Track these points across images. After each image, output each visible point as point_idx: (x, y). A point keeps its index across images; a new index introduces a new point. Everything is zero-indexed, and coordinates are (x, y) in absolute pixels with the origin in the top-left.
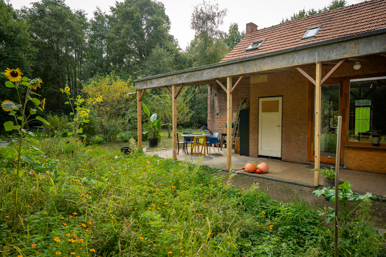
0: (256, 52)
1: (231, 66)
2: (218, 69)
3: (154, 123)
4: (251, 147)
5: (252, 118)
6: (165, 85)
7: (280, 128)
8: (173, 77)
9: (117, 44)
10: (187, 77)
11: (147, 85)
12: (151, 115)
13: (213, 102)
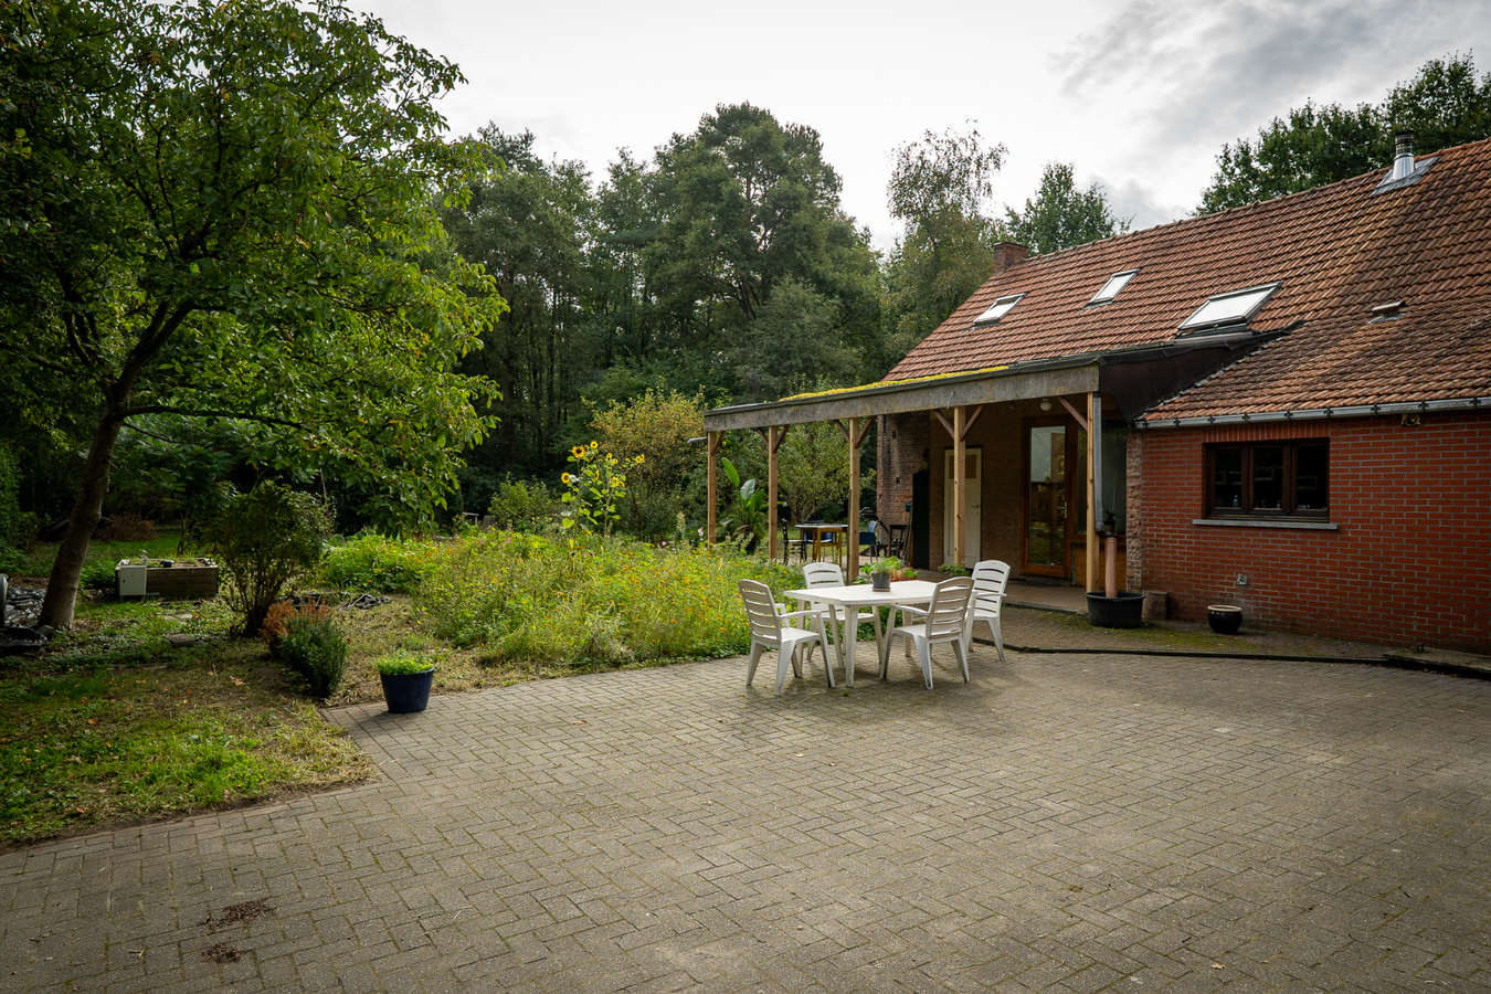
0: (992, 329)
1: (854, 402)
2: (837, 404)
3: (748, 500)
4: (932, 550)
5: (933, 489)
6: (757, 426)
7: (979, 510)
8: (770, 411)
9: (673, 274)
10: (792, 414)
11: (725, 423)
12: (741, 485)
13: (889, 452)
